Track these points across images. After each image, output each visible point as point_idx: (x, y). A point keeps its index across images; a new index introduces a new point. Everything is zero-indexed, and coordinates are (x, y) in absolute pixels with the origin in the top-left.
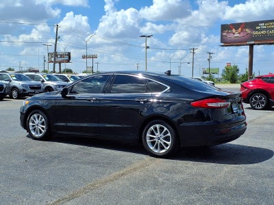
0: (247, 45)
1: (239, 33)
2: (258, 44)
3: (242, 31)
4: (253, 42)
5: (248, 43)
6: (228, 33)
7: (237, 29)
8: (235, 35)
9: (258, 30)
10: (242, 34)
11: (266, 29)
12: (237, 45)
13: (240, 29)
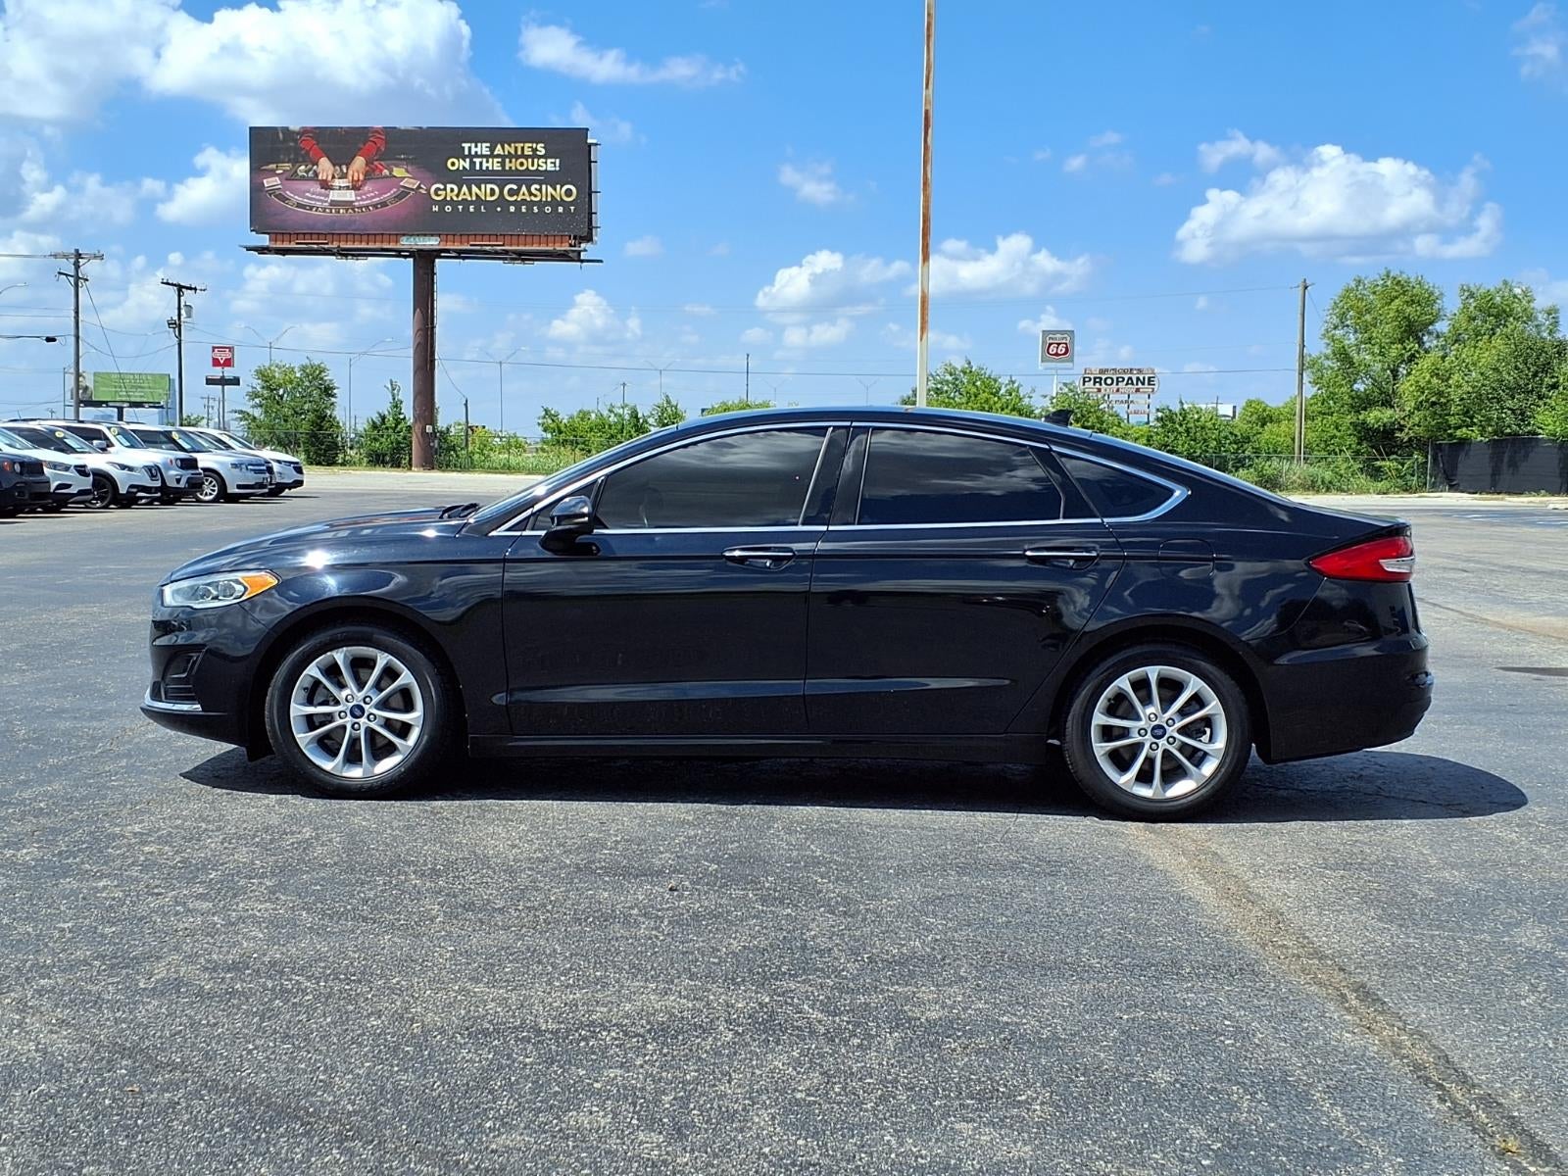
0: (399, 253)
1: (355, 187)
2: (461, 254)
3: (369, 175)
4: (432, 243)
5: (406, 243)
6: (292, 177)
7: (341, 160)
8: (334, 195)
9: (459, 177)
10: (371, 194)
11: (501, 177)
12: (344, 253)
13: (359, 162)
